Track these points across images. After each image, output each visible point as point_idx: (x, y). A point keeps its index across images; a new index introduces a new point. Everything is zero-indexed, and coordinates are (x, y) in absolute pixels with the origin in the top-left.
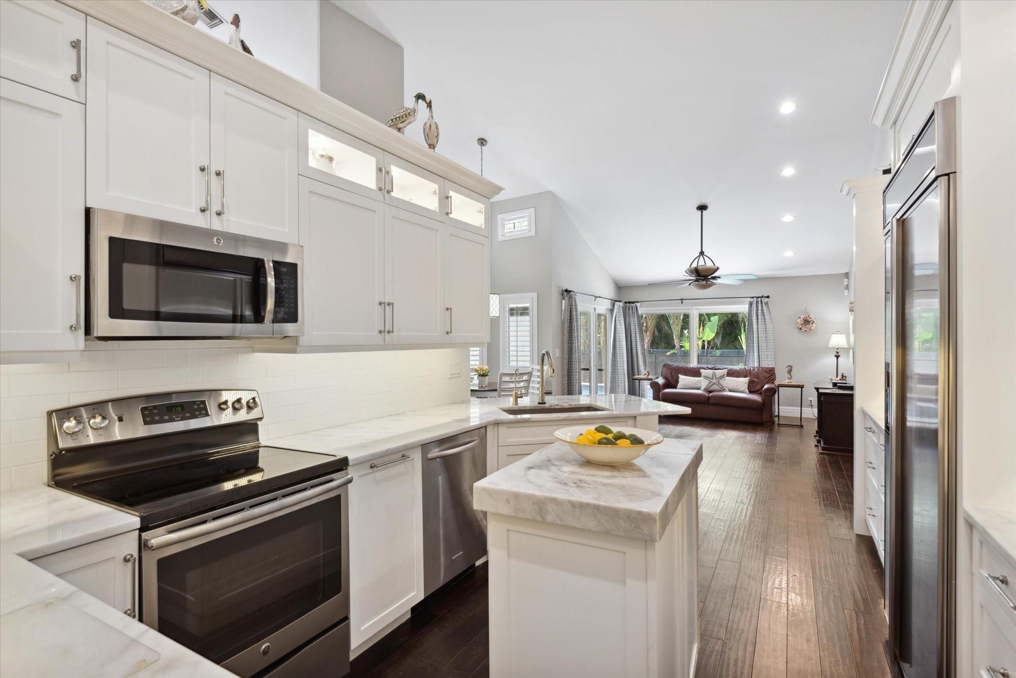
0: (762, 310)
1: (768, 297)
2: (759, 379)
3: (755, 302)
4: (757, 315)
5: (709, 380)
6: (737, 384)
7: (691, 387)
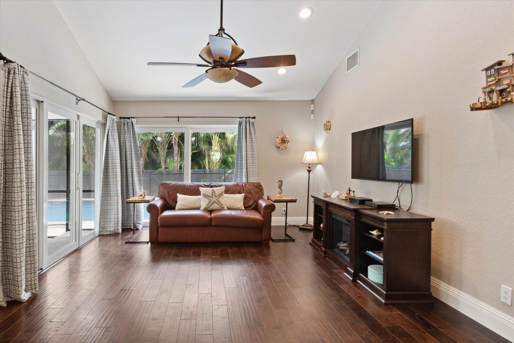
0: (250, 128)
1: (254, 118)
2: (252, 195)
3: (244, 122)
4: (246, 135)
5: (209, 199)
6: (234, 201)
7: (190, 207)
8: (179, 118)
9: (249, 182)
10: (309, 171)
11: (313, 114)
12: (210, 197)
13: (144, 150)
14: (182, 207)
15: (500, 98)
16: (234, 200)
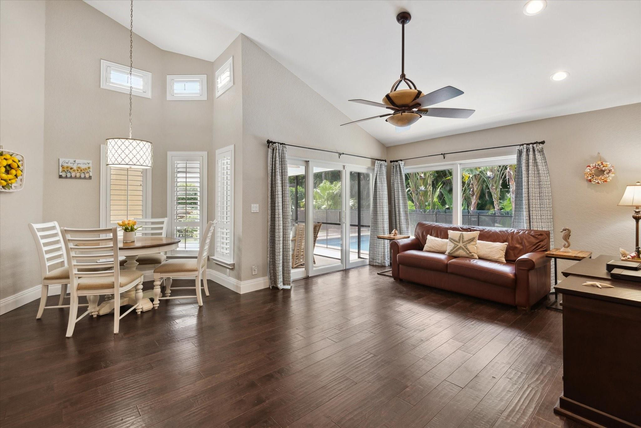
0: (535, 159)
2: (523, 246)
3: (525, 150)
4: (528, 166)
5: (455, 244)
6: (489, 250)
7: (437, 250)
8: (445, 155)
9: (532, 229)
12: (456, 242)
13: (477, 187)
14: (429, 249)
16: (488, 248)
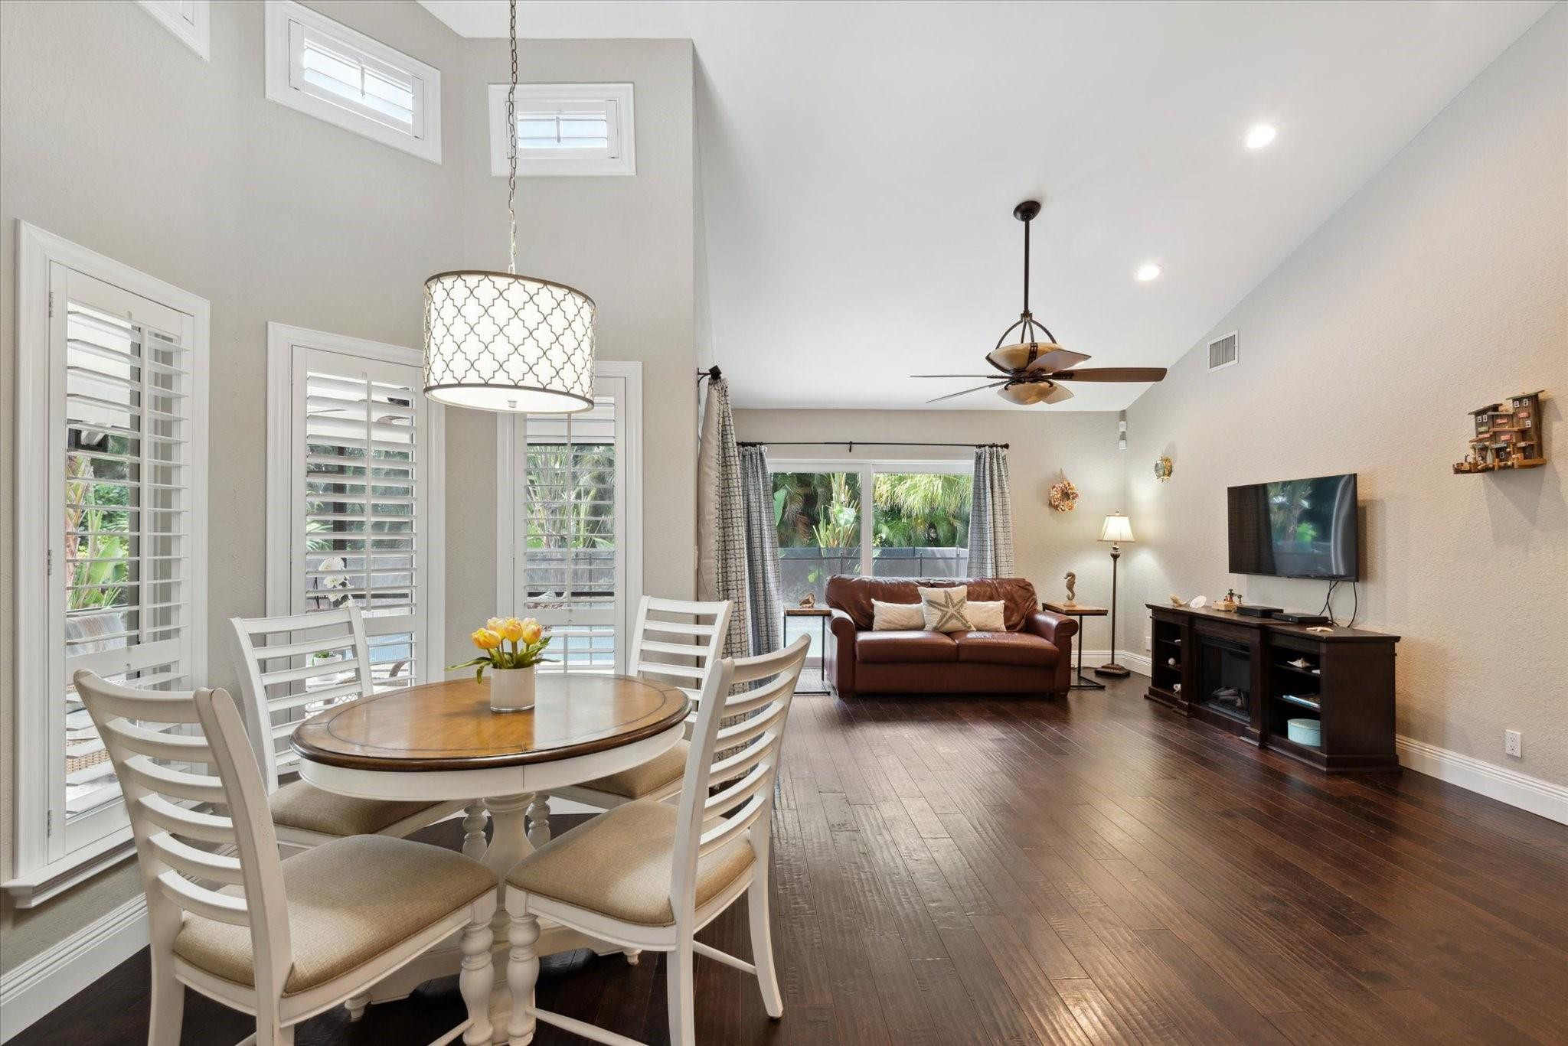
1: (1006, 446)
2: (1016, 603)
3: (988, 455)
4: (991, 481)
5: (941, 610)
6: (986, 614)
7: (902, 626)
8: (853, 445)
9: (1002, 577)
10: (1115, 557)
11: (1124, 441)
12: (943, 606)
14: (886, 626)
15: (1497, 460)
16: (985, 612)
